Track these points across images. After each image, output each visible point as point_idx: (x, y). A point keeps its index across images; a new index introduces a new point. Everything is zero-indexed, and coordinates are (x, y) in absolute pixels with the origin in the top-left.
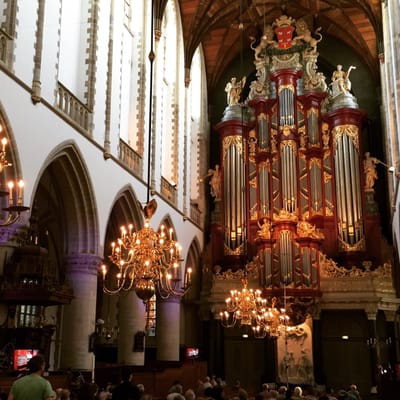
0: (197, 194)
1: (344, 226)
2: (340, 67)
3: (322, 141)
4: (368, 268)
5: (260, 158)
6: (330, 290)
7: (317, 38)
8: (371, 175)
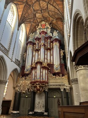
2: (55, 31)
3: (51, 47)
4: (61, 76)
5: (36, 50)
6: (51, 82)
7: (51, 26)
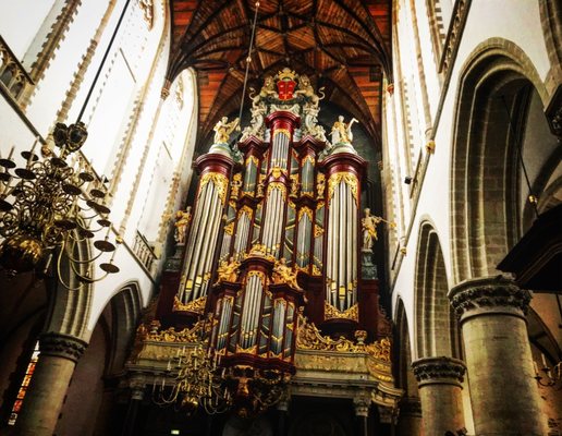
0: (158, 236)
1: (334, 286)
5: (242, 202)
8: (370, 233)
